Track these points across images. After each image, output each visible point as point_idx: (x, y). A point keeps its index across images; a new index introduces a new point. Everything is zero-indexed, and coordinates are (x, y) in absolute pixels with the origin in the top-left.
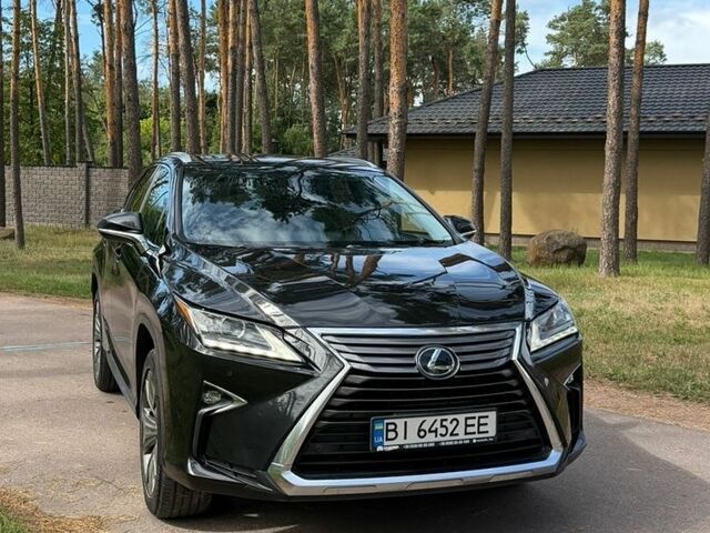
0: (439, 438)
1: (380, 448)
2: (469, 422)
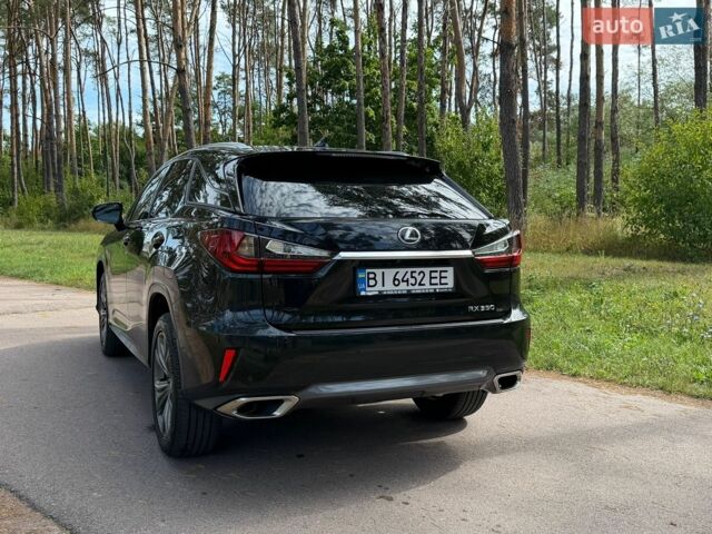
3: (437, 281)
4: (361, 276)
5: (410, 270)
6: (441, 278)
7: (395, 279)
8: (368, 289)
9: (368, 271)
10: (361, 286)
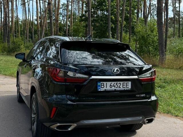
3: (125, 86)
4: (98, 84)
5: (116, 82)
6: (126, 85)
7: (110, 85)
8: (101, 89)
9: (101, 82)
10: (99, 88)
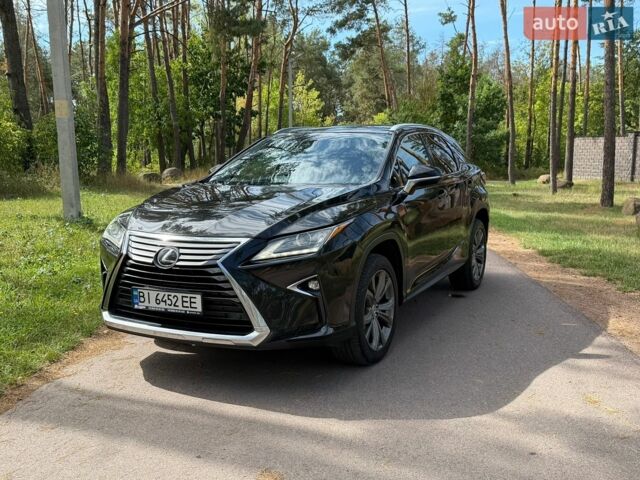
0: (167, 307)
1: (136, 306)
2: (185, 299)
